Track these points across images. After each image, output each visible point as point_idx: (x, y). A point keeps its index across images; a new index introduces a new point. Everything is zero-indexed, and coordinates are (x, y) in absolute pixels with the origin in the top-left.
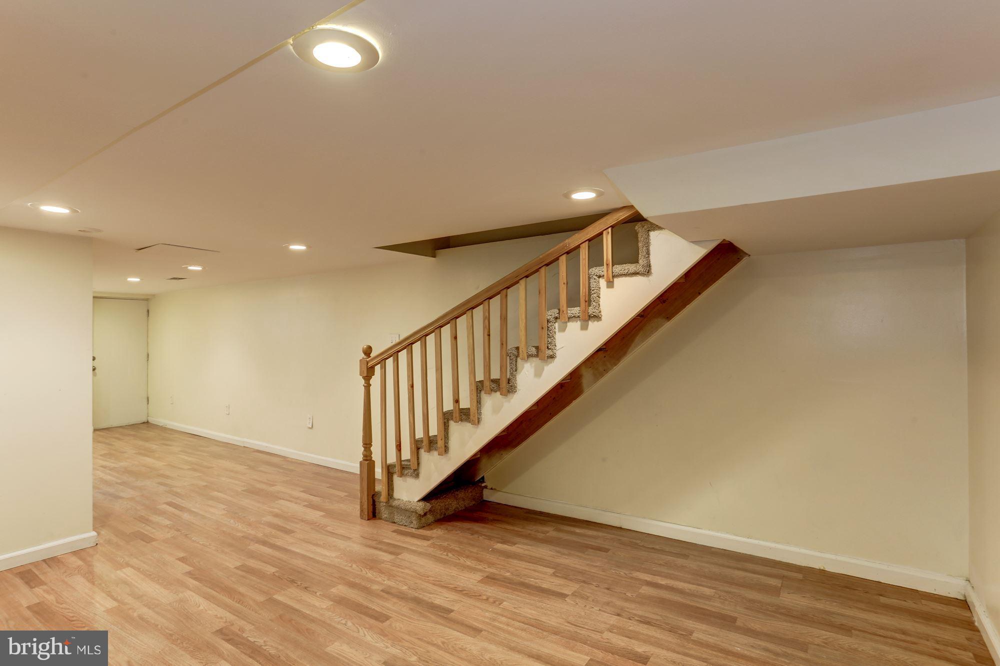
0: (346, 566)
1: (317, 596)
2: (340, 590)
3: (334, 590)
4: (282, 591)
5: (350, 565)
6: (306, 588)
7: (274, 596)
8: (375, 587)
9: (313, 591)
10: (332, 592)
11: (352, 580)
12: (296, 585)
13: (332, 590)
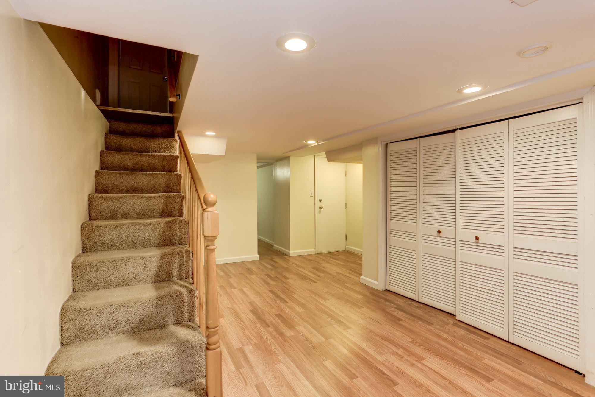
0: (278, 350)
1: (302, 333)
2: (289, 333)
3: (293, 334)
4: (320, 342)
5: (275, 350)
6: (307, 340)
7: (325, 340)
8: (271, 329)
9: (303, 337)
10: (294, 333)
11: (280, 338)
12: (312, 344)
13: (294, 334)
